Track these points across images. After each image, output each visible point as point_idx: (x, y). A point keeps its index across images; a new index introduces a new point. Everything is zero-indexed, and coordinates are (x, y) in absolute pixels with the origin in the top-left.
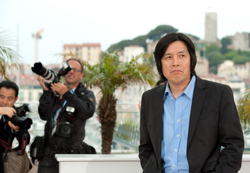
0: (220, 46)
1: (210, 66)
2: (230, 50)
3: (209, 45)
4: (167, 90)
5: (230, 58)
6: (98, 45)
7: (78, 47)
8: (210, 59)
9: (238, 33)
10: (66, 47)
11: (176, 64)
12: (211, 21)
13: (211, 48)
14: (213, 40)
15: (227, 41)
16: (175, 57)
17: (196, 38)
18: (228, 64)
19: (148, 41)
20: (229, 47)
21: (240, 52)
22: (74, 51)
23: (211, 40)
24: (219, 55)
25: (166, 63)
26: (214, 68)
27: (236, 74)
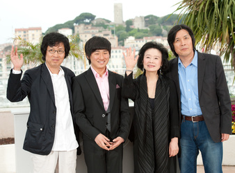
0: (125, 26)
1: (119, 40)
2: (132, 29)
3: (117, 26)
4: (179, 61)
5: (132, 35)
6: (40, 29)
7: (25, 31)
8: (118, 36)
9: (137, 17)
10: (16, 31)
11: (183, 44)
12: (118, 9)
13: (119, 28)
14: (121, 23)
15: (129, 23)
16: (182, 39)
17: (109, 22)
18: (131, 38)
19: (75, 24)
20: (131, 27)
21: (139, 30)
22: (22, 33)
23: (119, 22)
24: (125, 32)
25: (177, 45)
26: (121, 42)
27: (137, 46)
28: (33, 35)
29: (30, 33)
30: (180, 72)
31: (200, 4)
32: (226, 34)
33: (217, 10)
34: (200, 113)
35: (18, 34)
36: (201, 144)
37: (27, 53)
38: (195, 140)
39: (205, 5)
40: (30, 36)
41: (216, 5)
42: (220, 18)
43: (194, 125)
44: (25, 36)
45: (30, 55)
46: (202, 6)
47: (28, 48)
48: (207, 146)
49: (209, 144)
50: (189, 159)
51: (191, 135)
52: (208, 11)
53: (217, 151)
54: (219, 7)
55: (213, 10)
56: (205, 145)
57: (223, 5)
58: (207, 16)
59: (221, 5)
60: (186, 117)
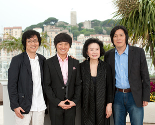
0: (78, 27)
1: (73, 37)
2: (83, 29)
3: (73, 27)
4: (116, 51)
5: (83, 33)
6: (21, 28)
7: (11, 29)
8: (73, 34)
9: (86, 21)
10: (5, 29)
11: (119, 39)
12: (73, 15)
13: (74, 28)
14: (75, 25)
15: (81, 25)
16: (119, 36)
17: (67, 24)
18: (82, 35)
19: (44, 25)
20: (82, 28)
21: (87, 30)
22: (9, 31)
23: (74, 24)
24: (78, 31)
26: (75, 37)
28: (16, 32)
29: (14, 30)
30: (116, 59)
31: (129, 13)
32: (147, 34)
33: (141, 17)
34: (129, 87)
35: (6, 31)
36: (129, 108)
37: (12, 44)
38: (125, 106)
39: (133, 13)
40: (14, 32)
41: (140, 13)
42: (143, 23)
43: (125, 95)
44: (10, 32)
45: (14, 46)
46: (131, 14)
47: (13, 40)
48: (133, 109)
49: (134, 108)
50: (120, 118)
51: (123, 102)
52: (135, 17)
53: (140, 113)
54: (142, 15)
55: (138, 17)
56: (131, 109)
57: (145, 14)
58: (134, 21)
59: (144, 14)
60: (119, 89)
